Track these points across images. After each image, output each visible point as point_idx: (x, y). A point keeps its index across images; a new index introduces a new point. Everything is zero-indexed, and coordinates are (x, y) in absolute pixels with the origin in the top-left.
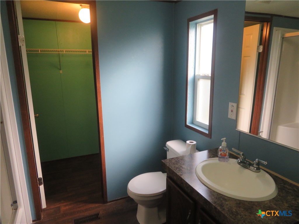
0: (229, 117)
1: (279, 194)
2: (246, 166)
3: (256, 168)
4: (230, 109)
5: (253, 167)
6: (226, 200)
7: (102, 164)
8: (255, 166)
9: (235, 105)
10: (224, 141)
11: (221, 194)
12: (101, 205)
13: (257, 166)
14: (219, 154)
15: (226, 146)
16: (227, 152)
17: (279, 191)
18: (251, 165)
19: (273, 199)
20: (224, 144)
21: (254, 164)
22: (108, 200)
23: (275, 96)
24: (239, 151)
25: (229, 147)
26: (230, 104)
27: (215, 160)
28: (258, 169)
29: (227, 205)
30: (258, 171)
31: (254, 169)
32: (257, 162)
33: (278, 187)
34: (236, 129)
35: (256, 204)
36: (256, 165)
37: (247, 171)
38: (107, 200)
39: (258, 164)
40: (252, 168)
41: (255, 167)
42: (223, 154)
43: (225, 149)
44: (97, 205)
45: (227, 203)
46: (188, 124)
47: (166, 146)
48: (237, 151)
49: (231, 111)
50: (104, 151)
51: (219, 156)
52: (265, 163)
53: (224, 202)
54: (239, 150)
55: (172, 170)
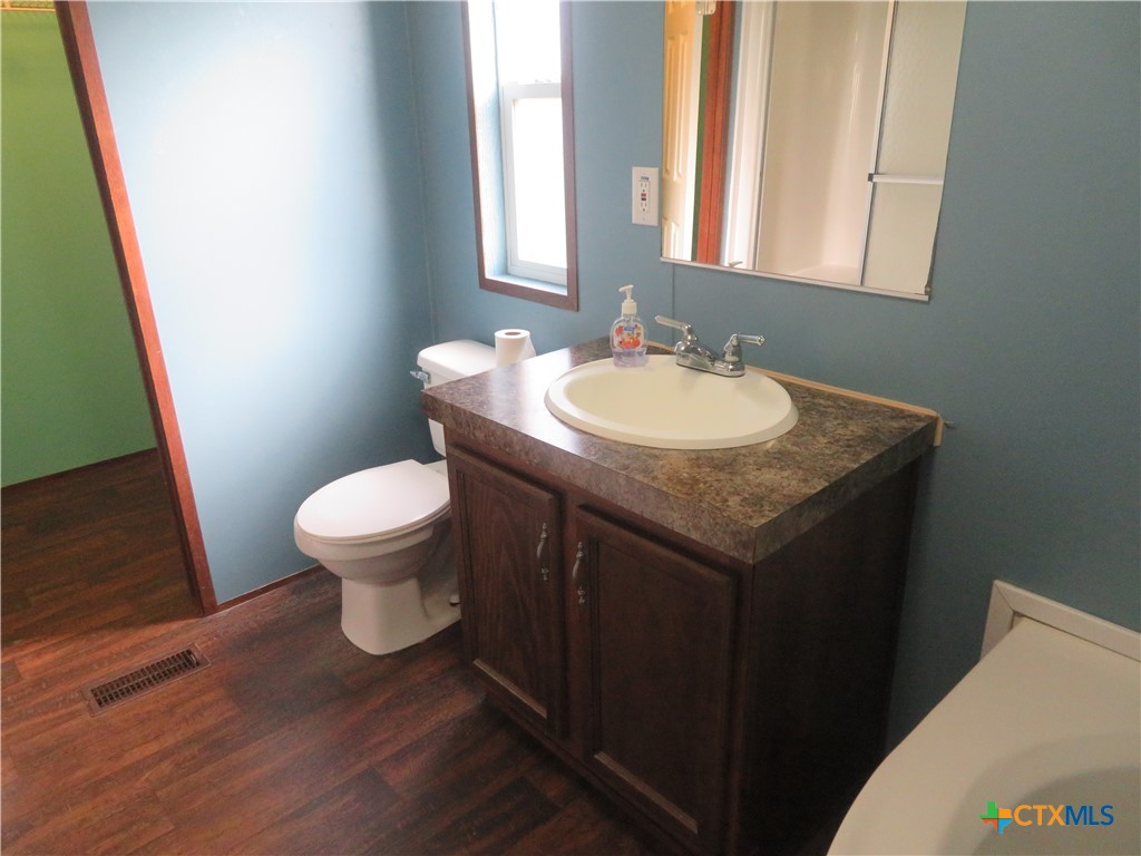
0: (635, 220)
1: (801, 422)
2: (703, 366)
3: (733, 364)
4: (637, 189)
5: (724, 361)
6: (657, 457)
7: (174, 463)
8: (728, 358)
9: (652, 173)
10: (629, 296)
11: (639, 446)
12: (192, 621)
13: (735, 359)
14: (616, 343)
15: (635, 311)
16: (638, 334)
17: (801, 415)
18: (716, 357)
19: (789, 432)
20: (628, 307)
21: (725, 353)
22: (220, 601)
23: (761, 175)
24: (677, 322)
25: (645, 313)
26: (637, 172)
27: (604, 367)
28: (739, 367)
29: (662, 467)
30: (739, 373)
31: (726, 368)
32: (735, 343)
33: (797, 406)
34: (662, 259)
35: (744, 451)
36: (733, 354)
37: (706, 379)
38: (215, 602)
39: (738, 351)
40: (719, 366)
41: (728, 362)
42: (627, 340)
43: (633, 324)
44: (175, 626)
45: (661, 463)
46: (490, 274)
47: (419, 363)
48: (671, 321)
49: (640, 197)
50: (174, 413)
51: (618, 349)
52: (758, 339)
53: (651, 461)
54: (673, 318)
55: (465, 411)
